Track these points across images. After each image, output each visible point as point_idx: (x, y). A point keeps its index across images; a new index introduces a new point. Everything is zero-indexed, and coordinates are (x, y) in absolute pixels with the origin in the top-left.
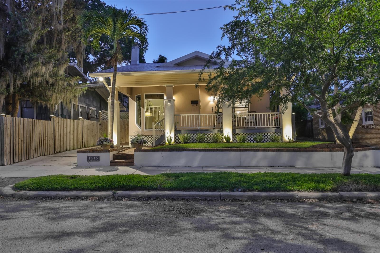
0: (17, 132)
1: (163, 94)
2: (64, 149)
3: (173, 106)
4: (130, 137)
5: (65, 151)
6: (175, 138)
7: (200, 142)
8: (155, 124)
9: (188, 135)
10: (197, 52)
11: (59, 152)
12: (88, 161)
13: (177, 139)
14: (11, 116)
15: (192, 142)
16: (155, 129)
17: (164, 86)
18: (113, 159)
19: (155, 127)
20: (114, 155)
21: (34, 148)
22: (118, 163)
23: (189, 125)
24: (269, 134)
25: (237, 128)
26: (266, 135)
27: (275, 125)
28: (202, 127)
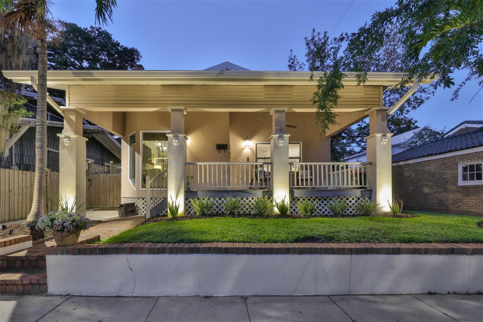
6: (186, 205)
8: (150, 180)
9: (209, 199)
13: (189, 208)
16: (151, 187)
17: (167, 109)
19: (151, 184)
23: (212, 182)
24: (350, 199)
25: (298, 188)
26: (350, 202)
27: (361, 184)
28: (240, 186)
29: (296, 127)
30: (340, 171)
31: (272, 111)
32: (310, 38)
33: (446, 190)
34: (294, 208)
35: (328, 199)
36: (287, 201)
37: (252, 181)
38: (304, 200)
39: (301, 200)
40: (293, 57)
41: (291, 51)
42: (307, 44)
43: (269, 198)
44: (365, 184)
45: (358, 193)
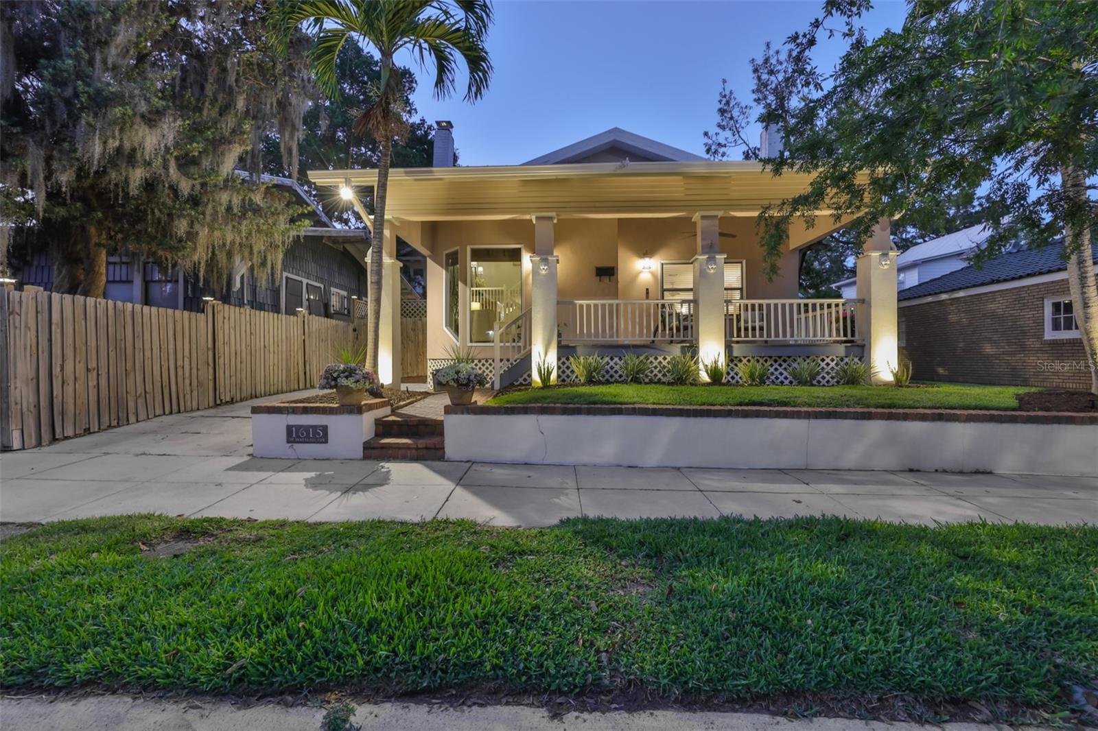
0: (69, 341)
1: (520, 249)
2: (246, 391)
3: (552, 275)
4: (429, 363)
5: (251, 398)
7: (636, 380)
10: (616, 130)
11: (232, 401)
12: (288, 442)
13: (564, 372)
14: (42, 288)
15: (617, 382)
16: (501, 341)
17: (528, 217)
18: (373, 435)
20: (379, 423)
21: (140, 390)
22: (390, 451)
23: (600, 332)
24: (828, 360)
25: (738, 342)
26: (828, 364)
27: (845, 335)
28: (637, 338)
29: (734, 236)
30: (818, 312)
31: (696, 217)
32: (760, 61)
33: (1023, 348)
34: (732, 374)
35: (789, 361)
36: (722, 362)
37: (656, 330)
38: (749, 361)
39: (745, 361)
40: (727, 93)
41: (724, 81)
42: (756, 71)
43: (693, 357)
44: (853, 335)
45: (841, 350)
